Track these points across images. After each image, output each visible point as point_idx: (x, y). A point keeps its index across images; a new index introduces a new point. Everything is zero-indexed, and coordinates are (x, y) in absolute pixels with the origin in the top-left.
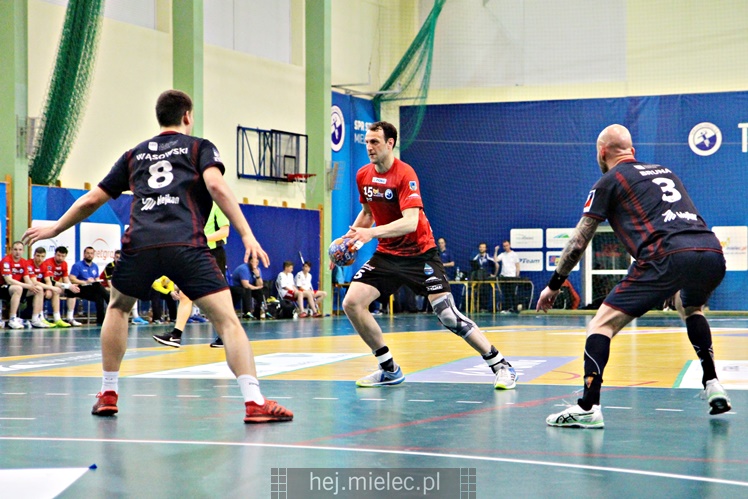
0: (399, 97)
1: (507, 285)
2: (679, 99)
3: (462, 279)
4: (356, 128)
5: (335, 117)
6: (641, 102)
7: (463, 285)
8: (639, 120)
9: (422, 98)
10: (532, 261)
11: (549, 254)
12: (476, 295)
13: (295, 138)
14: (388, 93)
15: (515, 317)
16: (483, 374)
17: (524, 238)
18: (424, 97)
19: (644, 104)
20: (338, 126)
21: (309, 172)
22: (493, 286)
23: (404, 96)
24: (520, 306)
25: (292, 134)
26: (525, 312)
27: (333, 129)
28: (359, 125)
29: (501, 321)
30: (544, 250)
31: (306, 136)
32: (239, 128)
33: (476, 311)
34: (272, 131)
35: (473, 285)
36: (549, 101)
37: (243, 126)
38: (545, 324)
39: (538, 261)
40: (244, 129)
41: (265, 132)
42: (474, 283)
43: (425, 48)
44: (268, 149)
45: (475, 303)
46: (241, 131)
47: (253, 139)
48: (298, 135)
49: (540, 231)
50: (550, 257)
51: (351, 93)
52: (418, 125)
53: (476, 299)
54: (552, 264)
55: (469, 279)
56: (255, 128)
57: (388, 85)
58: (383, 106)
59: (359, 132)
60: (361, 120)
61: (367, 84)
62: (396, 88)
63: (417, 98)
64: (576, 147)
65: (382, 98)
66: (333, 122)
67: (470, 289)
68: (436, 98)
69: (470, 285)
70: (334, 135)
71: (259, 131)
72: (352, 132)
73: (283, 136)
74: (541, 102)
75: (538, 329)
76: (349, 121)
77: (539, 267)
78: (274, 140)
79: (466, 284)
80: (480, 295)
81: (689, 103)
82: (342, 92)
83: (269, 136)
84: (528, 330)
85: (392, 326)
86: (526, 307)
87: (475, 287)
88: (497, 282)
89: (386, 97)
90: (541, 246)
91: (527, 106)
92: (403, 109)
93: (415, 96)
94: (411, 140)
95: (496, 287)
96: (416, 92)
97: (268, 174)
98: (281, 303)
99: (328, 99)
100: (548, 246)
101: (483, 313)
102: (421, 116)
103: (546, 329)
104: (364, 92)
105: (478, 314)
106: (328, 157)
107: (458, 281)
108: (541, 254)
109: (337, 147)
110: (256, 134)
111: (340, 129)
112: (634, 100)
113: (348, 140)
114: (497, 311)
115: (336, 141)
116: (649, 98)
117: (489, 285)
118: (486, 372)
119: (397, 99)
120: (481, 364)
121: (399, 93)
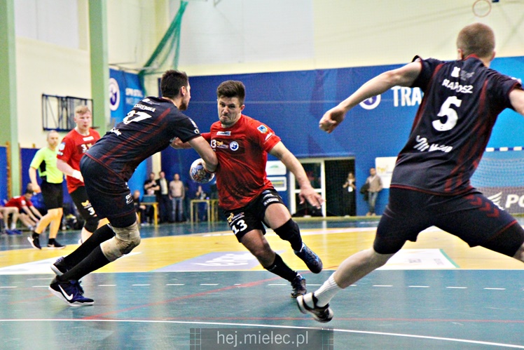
0: (157, 71)
3: (205, 198)
4: (127, 94)
5: (112, 86)
6: (325, 73)
7: (205, 203)
8: (324, 85)
12: (215, 209)
13: (83, 102)
14: (149, 69)
16: (219, 265)
19: (327, 74)
20: (114, 92)
21: (95, 125)
23: (161, 71)
25: (81, 99)
27: (111, 95)
28: (129, 91)
31: (92, 100)
32: (43, 95)
33: (215, 221)
34: (67, 97)
37: (46, 93)
40: (47, 96)
41: (62, 98)
42: (213, 201)
43: (175, 36)
44: (64, 110)
45: (215, 215)
46: (45, 97)
47: (54, 103)
48: (86, 100)
51: (123, 69)
53: (215, 212)
55: (210, 198)
56: (54, 94)
57: (149, 63)
58: (146, 78)
59: (129, 96)
60: (131, 88)
61: (135, 63)
62: (155, 65)
64: (281, 105)
65: (145, 72)
66: (110, 90)
67: (211, 206)
69: (211, 202)
70: (111, 99)
71: (57, 97)
72: (124, 97)
73: (75, 100)
76: (122, 89)
78: (69, 103)
79: (208, 202)
82: (116, 68)
83: (65, 101)
85: (156, 233)
87: (215, 203)
89: (148, 71)
97: (65, 128)
98: (77, 219)
99: (107, 74)
101: (221, 222)
104: (133, 68)
105: (217, 223)
106: (108, 115)
107: (202, 200)
109: (115, 108)
110: (55, 99)
111: (115, 95)
112: (320, 72)
113: (122, 103)
115: (113, 103)
116: (330, 70)
118: (222, 263)
119: (155, 73)
120: (219, 257)
121: (157, 69)
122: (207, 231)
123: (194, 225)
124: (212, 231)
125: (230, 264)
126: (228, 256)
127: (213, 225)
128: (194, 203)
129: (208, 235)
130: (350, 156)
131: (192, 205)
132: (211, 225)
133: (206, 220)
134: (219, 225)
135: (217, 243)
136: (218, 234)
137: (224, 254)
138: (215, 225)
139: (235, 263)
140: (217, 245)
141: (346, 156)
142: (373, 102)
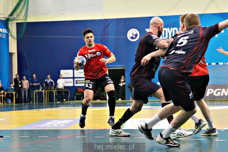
0: (16, 19)
1: (60, 91)
2: (123, 20)
3: (42, 90)
6: (110, 21)
7: (42, 92)
8: (109, 28)
9: (25, 19)
10: (69, 82)
11: (75, 79)
12: (47, 95)
14: (11, 17)
15: (63, 104)
17: (66, 73)
18: (26, 19)
19: (110, 22)
22: (54, 92)
23: (18, 19)
24: (64, 100)
26: (66, 102)
29: (57, 106)
30: (74, 78)
33: (47, 102)
35: (46, 92)
36: (74, 21)
38: (74, 106)
39: (71, 82)
45: (47, 99)
49: (72, 71)
50: (76, 81)
52: (24, 30)
53: (47, 97)
54: (77, 83)
55: (45, 90)
57: (12, 14)
58: (10, 22)
60: (1, 28)
61: (3, 14)
62: (15, 16)
63: (23, 19)
65: (9, 19)
67: (45, 94)
68: (30, 19)
69: (45, 92)
74: (71, 21)
75: (71, 108)
77: (71, 85)
79: (44, 92)
80: (49, 95)
81: (127, 21)
84: (68, 109)
85: (14, 108)
86: (67, 100)
87: (47, 92)
88: (56, 91)
89: (11, 19)
90: (72, 76)
91: (66, 22)
92: (17, 24)
93: (22, 19)
94: (21, 36)
95: (55, 92)
96: (23, 17)
100: (75, 76)
101: (50, 103)
102: (25, 26)
103: (74, 108)
104: (2, 17)
105: (48, 103)
107: (40, 90)
108: (72, 79)
112: (107, 20)
114: (56, 102)
116: (112, 20)
117: (53, 92)
118: (50, 125)
119: (15, 20)
120: (49, 122)
121: (16, 18)
122: (43, 108)
123: (36, 104)
124: (45, 108)
125: (55, 126)
126: (54, 121)
127: (46, 104)
128: (35, 92)
129: (43, 110)
130: (122, 67)
131: (34, 93)
132: (45, 104)
133: (43, 101)
134: (50, 104)
135: (48, 114)
136: (49, 109)
137: (52, 120)
138: (47, 104)
139: (58, 125)
140: (48, 115)
141: (120, 67)
142: (136, 38)
